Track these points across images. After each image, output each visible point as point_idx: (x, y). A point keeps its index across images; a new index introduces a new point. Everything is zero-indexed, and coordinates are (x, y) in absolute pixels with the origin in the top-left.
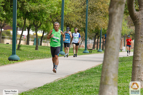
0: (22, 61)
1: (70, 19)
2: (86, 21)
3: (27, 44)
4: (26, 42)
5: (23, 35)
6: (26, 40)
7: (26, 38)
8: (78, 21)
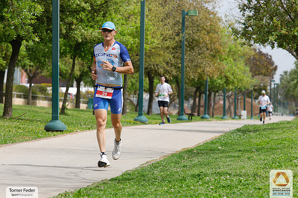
0: (70, 132)
1: (153, 60)
2: (182, 63)
3: (76, 107)
4: (75, 105)
5: (69, 94)
6: (75, 101)
7: (74, 98)
8: (167, 63)
